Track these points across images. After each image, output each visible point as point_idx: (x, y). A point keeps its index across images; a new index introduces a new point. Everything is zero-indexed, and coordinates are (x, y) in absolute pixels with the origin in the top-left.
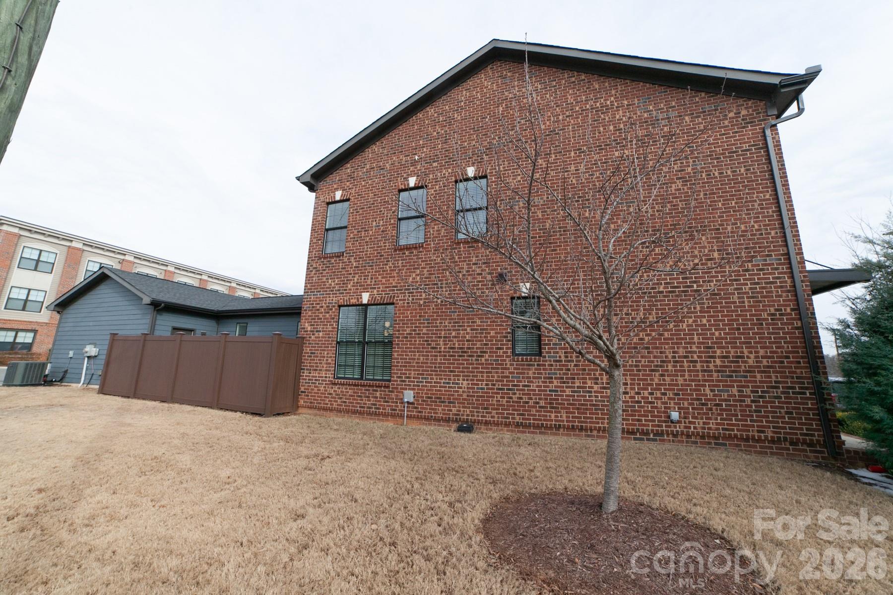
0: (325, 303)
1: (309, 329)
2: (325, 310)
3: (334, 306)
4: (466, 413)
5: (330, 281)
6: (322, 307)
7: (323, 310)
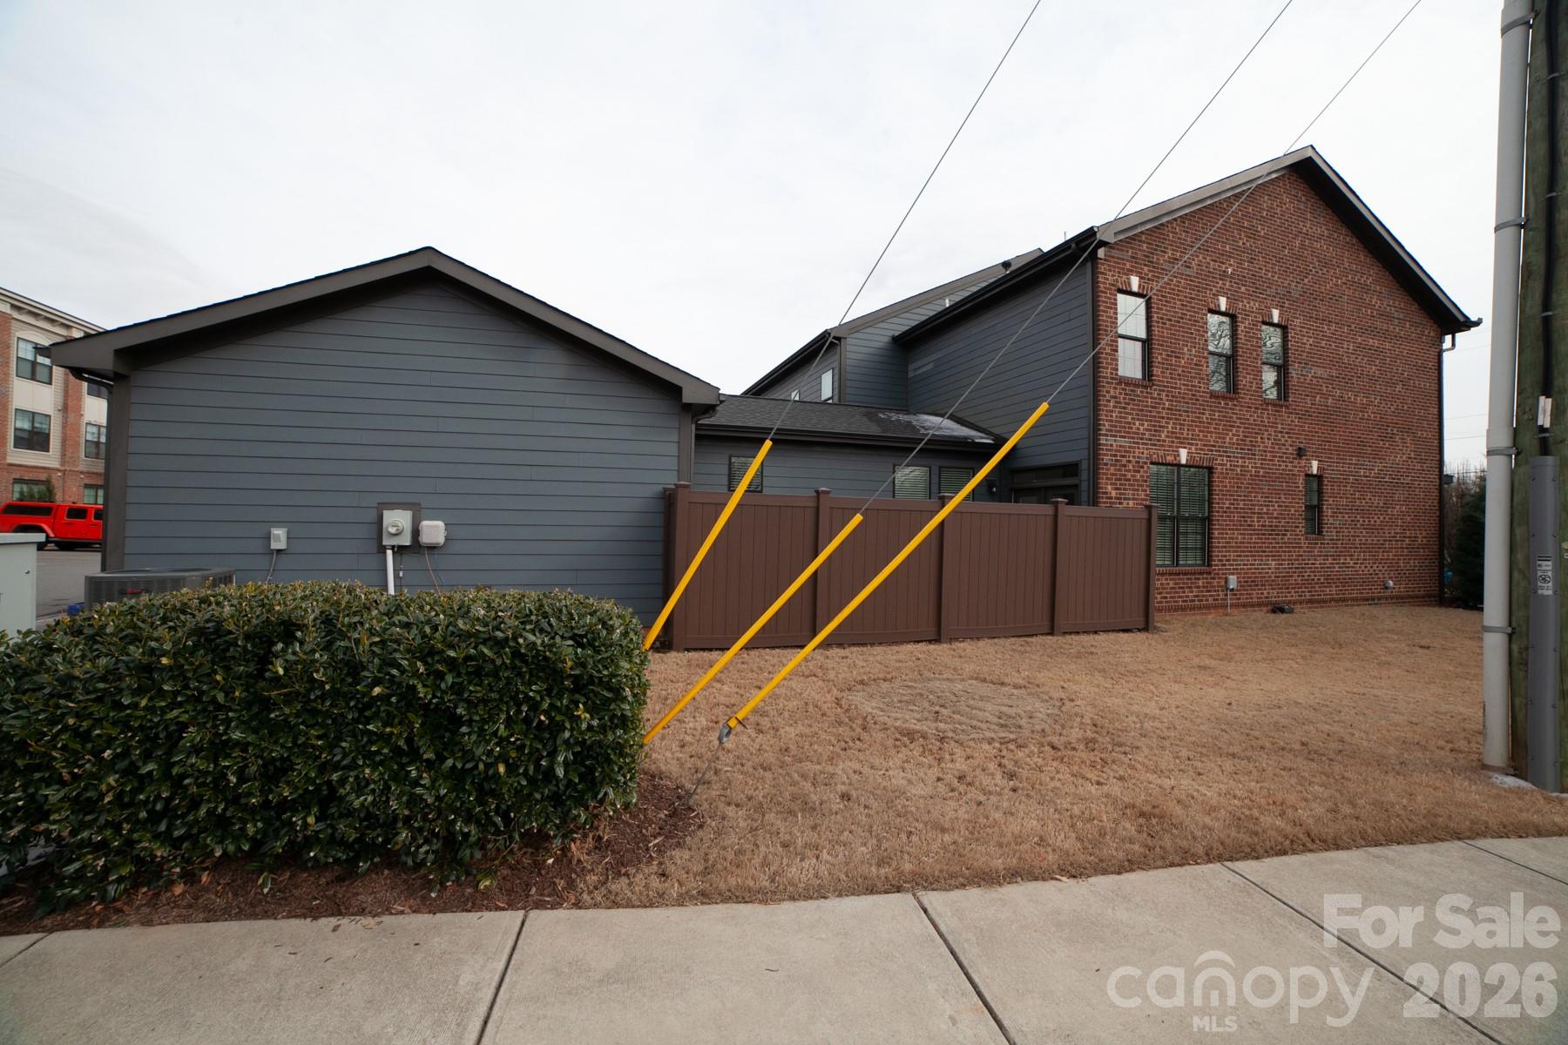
0: (1134, 457)
1: (1114, 494)
2: (1134, 466)
3: (1146, 463)
4: (1274, 595)
5: (1137, 423)
6: (1129, 462)
7: (1131, 467)
